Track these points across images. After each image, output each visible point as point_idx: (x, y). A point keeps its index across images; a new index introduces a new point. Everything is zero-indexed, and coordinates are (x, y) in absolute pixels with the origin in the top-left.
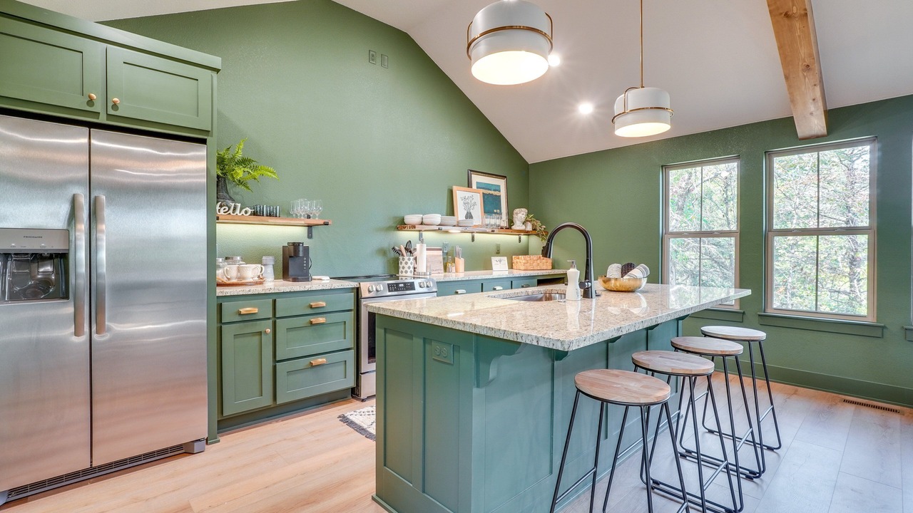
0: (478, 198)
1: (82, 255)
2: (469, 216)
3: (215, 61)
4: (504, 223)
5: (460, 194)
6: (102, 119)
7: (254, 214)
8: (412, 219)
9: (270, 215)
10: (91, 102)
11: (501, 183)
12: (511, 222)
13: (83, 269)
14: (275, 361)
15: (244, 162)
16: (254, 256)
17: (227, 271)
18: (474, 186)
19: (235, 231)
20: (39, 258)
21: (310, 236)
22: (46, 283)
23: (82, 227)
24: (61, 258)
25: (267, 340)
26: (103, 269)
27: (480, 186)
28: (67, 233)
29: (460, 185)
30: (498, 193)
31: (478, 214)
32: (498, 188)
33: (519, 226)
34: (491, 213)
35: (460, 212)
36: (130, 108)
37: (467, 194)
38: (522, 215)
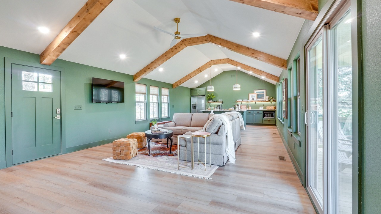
0: (256, 95)
1: (196, 106)
2: (253, 99)
4: (265, 100)
5: (250, 95)
7: (213, 102)
8: (238, 100)
9: (215, 101)
10: (197, 94)
11: (265, 91)
16: (214, 106)
18: (255, 93)
20: (194, 106)
23: (196, 104)
27: (257, 92)
29: (251, 93)
30: (263, 93)
31: (255, 98)
32: (263, 92)
33: (267, 100)
34: (260, 98)
35: (250, 98)
36: (200, 94)
37: (252, 95)
38: (267, 97)
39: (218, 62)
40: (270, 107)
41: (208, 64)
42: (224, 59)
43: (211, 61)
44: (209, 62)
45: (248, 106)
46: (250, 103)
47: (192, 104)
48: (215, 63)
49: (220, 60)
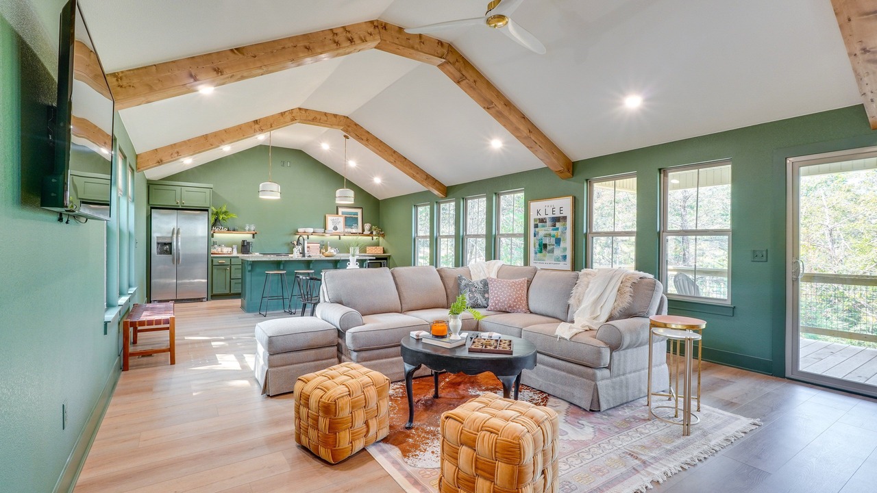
0: (342, 220)
1: (175, 243)
2: (335, 228)
3: (211, 186)
4: (361, 231)
5: (330, 218)
6: (180, 207)
7: (228, 230)
8: (301, 230)
9: (234, 230)
10: (177, 203)
11: (359, 211)
12: (363, 230)
13: (175, 248)
14: (231, 279)
15: (225, 213)
16: (229, 244)
17: (217, 250)
18: (340, 213)
19: (220, 236)
20: (165, 244)
21: (254, 237)
22: (166, 251)
23: (175, 236)
24: (170, 244)
25: (228, 272)
26: (180, 248)
27: (343, 213)
28: (172, 237)
29: (331, 213)
30: (356, 216)
31: (341, 227)
32: (357, 214)
33: (367, 232)
34: (350, 226)
35: (330, 227)
36: (187, 204)
37: (334, 218)
38: (367, 226)
39: (318, 117)
40: (374, 248)
41: (288, 117)
42: (335, 116)
43: (300, 109)
44: (291, 111)
45: (324, 246)
46: (328, 238)
47: (155, 235)
48: (310, 118)
49: (326, 114)
